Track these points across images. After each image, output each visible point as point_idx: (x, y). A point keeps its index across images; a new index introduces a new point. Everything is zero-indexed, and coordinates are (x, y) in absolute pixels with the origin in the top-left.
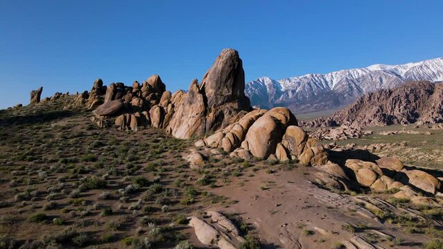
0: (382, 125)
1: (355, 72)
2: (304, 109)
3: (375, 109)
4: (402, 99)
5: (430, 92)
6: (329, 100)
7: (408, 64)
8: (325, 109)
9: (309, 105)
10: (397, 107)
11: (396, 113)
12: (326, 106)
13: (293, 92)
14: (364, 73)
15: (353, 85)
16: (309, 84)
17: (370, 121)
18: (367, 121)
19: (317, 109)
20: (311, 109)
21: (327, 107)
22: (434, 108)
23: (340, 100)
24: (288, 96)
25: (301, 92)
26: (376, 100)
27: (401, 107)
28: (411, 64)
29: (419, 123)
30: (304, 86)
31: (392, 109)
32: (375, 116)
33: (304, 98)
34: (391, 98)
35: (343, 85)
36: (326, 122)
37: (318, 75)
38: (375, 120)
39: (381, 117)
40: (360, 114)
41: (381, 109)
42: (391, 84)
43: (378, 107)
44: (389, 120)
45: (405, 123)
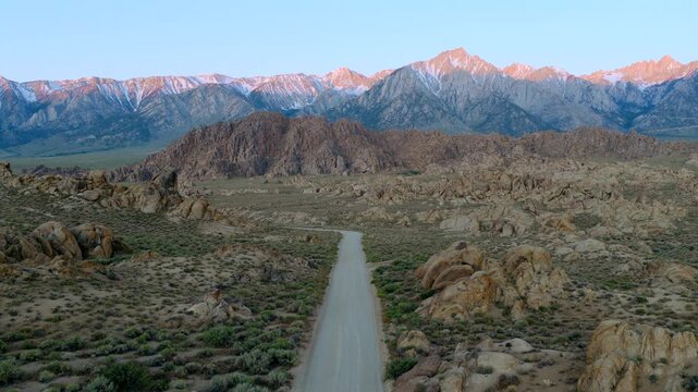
0: (223, 178)
1: (176, 83)
2: (82, 144)
3: (211, 152)
4: (248, 137)
5: (284, 130)
6: (131, 129)
8: (123, 147)
9: (92, 137)
10: (241, 150)
11: (241, 159)
12: (126, 140)
13: (60, 109)
14: (190, 86)
15: (173, 106)
16: (91, 96)
17: (205, 172)
18: (200, 172)
19: (109, 146)
20: (96, 144)
21: (129, 143)
22: (287, 153)
23: (151, 130)
24: (48, 116)
25: (76, 110)
26: (212, 138)
27: (247, 150)
29: (269, 175)
30: (82, 100)
31: (236, 154)
32: (212, 164)
33: (83, 123)
34: (233, 136)
35: (156, 104)
36: (136, 172)
38: (212, 171)
39: (219, 166)
40: (189, 160)
41: (220, 152)
42: (232, 108)
43: (215, 150)
44: (231, 171)
45: (252, 175)
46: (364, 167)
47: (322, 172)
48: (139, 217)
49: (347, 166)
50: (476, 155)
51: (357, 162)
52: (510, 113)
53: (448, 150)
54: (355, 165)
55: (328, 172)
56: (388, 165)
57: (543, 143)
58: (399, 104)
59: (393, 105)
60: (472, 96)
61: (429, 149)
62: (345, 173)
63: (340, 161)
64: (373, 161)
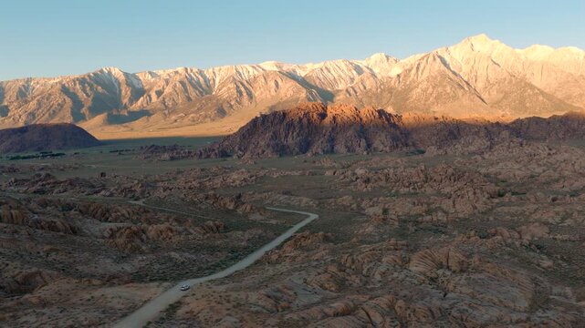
0: (276, 156)
1: (245, 70)
2: (175, 120)
3: (269, 135)
4: (296, 123)
5: (323, 117)
6: (211, 108)
7: (307, 65)
9: (183, 114)
10: (291, 133)
11: (290, 141)
13: (159, 93)
14: (256, 73)
15: (243, 89)
16: (182, 82)
17: (263, 152)
18: (260, 151)
19: (195, 122)
20: (186, 120)
21: (209, 119)
22: (324, 135)
23: (226, 109)
24: (151, 99)
25: (171, 94)
26: (270, 124)
27: (295, 134)
28: (311, 64)
30: (175, 86)
31: (286, 136)
32: (268, 145)
33: (175, 104)
34: (285, 122)
35: (229, 89)
37: (195, 70)
38: (268, 151)
39: (273, 148)
40: (253, 140)
41: (275, 136)
42: (288, 90)
43: (271, 133)
44: (282, 151)
45: (297, 154)
46: (381, 147)
47: (349, 151)
48: (228, 211)
49: (369, 146)
50: (470, 138)
51: (377, 144)
52: (525, 91)
53: (451, 133)
54: (375, 145)
55: (354, 151)
56: (400, 145)
57: (528, 128)
58: (424, 85)
59: (420, 86)
60: (490, 76)
61: (435, 132)
62: (365, 153)
63: (363, 143)
64: (388, 143)
